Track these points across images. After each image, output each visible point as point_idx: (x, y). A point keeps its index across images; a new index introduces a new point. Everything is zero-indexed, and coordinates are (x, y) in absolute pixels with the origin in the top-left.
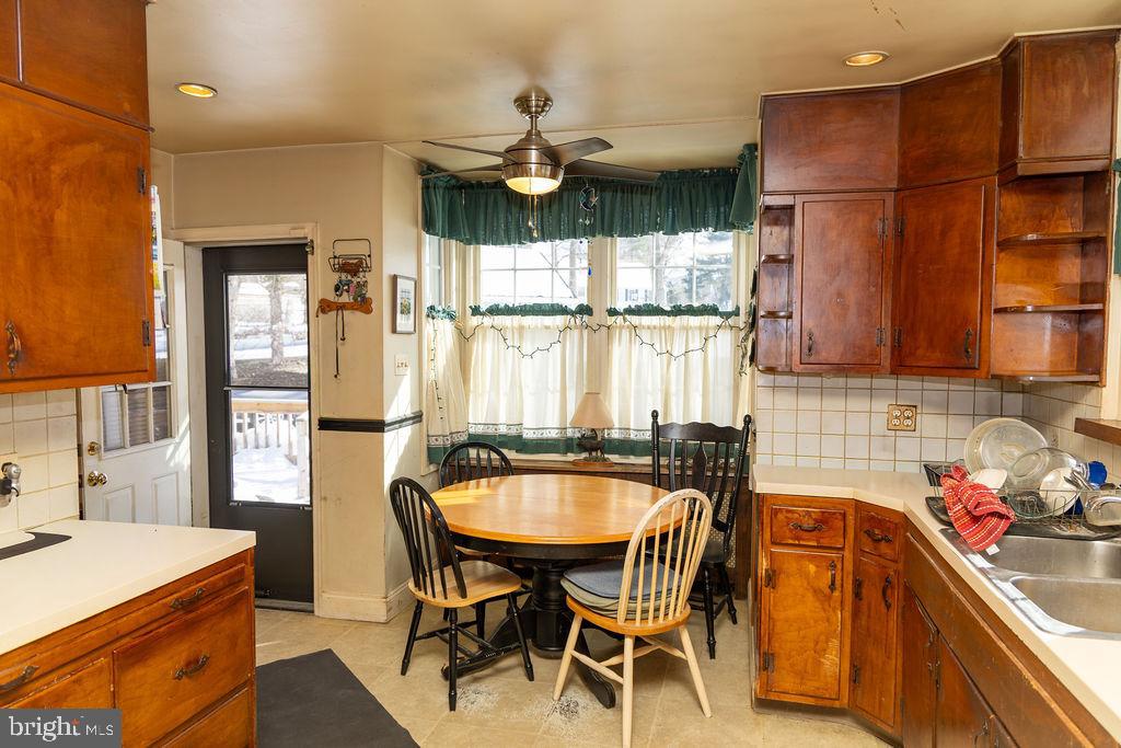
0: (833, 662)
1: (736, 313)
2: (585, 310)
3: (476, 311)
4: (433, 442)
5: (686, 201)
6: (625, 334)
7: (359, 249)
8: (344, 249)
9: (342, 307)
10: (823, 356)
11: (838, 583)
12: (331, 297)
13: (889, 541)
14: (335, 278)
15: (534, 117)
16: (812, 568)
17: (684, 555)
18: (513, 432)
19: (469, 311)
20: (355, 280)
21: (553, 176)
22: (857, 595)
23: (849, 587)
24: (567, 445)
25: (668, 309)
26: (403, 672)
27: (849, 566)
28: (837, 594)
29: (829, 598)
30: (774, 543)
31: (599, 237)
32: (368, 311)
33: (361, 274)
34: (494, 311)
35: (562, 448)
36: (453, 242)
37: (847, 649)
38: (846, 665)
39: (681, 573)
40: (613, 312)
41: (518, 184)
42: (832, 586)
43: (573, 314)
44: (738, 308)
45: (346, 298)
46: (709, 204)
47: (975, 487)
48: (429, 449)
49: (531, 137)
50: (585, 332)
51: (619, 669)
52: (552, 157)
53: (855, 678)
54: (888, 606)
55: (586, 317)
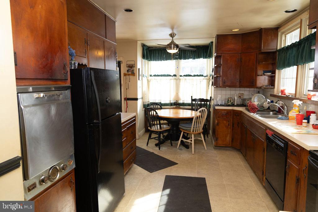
0: (228, 138)
1: (207, 76)
2: (175, 75)
3: (151, 76)
4: (145, 104)
5: (197, 52)
6: (184, 80)
7: (132, 63)
8: (129, 63)
9: (129, 75)
10: (227, 84)
11: (230, 124)
12: (126, 73)
13: (238, 116)
14: (127, 69)
15: (173, 38)
16: (225, 122)
17: (203, 115)
18: (159, 102)
19: (149, 76)
20: (132, 69)
21: (177, 49)
22: (233, 126)
23: (231, 125)
24: (171, 104)
25: (193, 75)
26: (147, 145)
27: (232, 121)
28: (229, 126)
29: (228, 127)
30: (218, 117)
31: (178, 60)
32: (135, 76)
33: (133, 68)
34: (155, 76)
35: (170, 105)
36: (146, 60)
37: (231, 136)
38: (231, 139)
39: (203, 118)
40: (181, 76)
41: (169, 51)
42: (229, 125)
43: (172, 76)
44: (207, 75)
45: (130, 73)
46: (202, 53)
47: (253, 104)
48: (144, 105)
49: (172, 42)
50: (175, 80)
51: (191, 141)
52: (177, 46)
53: (232, 141)
54: (238, 127)
55: (175, 77)
